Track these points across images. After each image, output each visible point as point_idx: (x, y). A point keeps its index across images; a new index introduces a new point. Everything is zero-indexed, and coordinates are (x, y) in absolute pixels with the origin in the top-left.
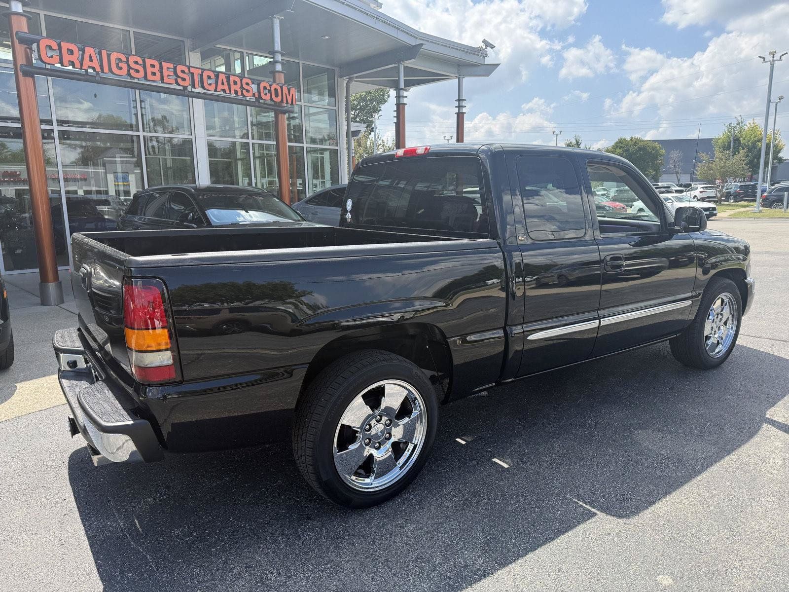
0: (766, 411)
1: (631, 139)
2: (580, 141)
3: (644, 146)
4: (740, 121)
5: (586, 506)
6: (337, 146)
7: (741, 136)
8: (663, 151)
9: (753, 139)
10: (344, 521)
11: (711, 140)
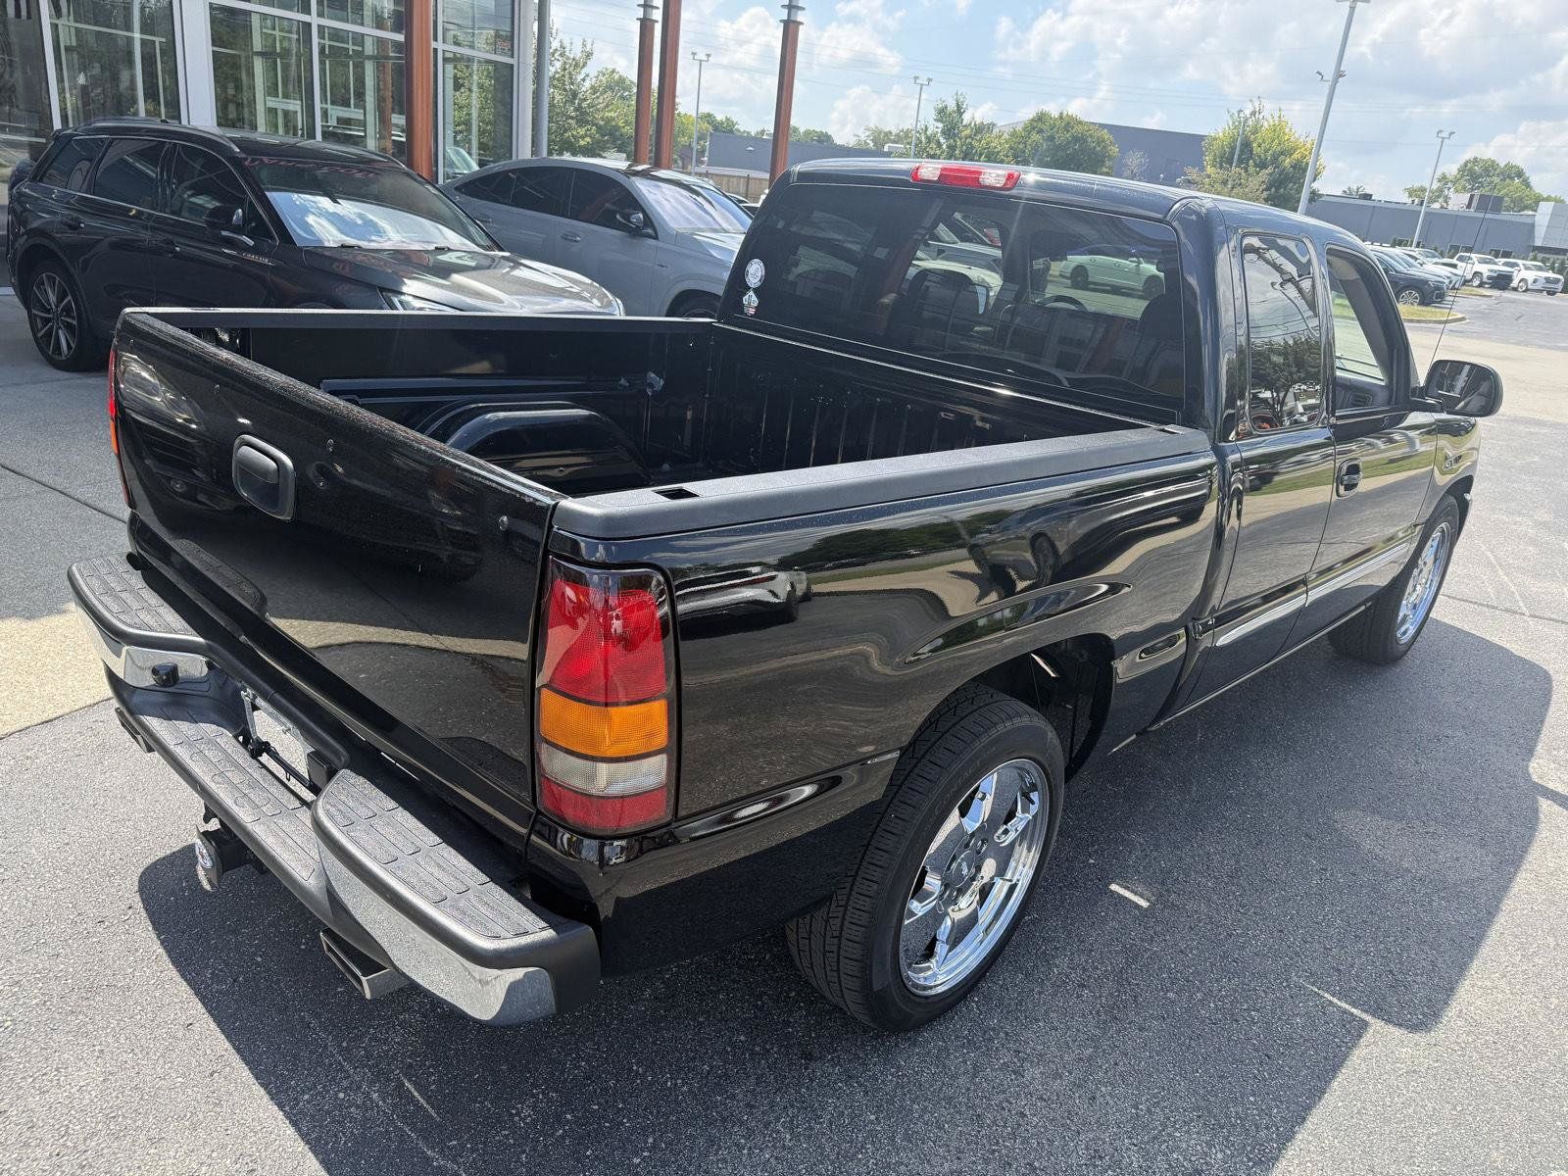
0: (1527, 767)
1: (1061, 117)
2: (964, 106)
3: (1082, 134)
4: (1257, 110)
5: (1339, 1003)
6: (512, 56)
7: (1255, 139)
8: (1115, 150)
9: (1275, 147)
10: (886, 1061)
11: (1201, 138)
